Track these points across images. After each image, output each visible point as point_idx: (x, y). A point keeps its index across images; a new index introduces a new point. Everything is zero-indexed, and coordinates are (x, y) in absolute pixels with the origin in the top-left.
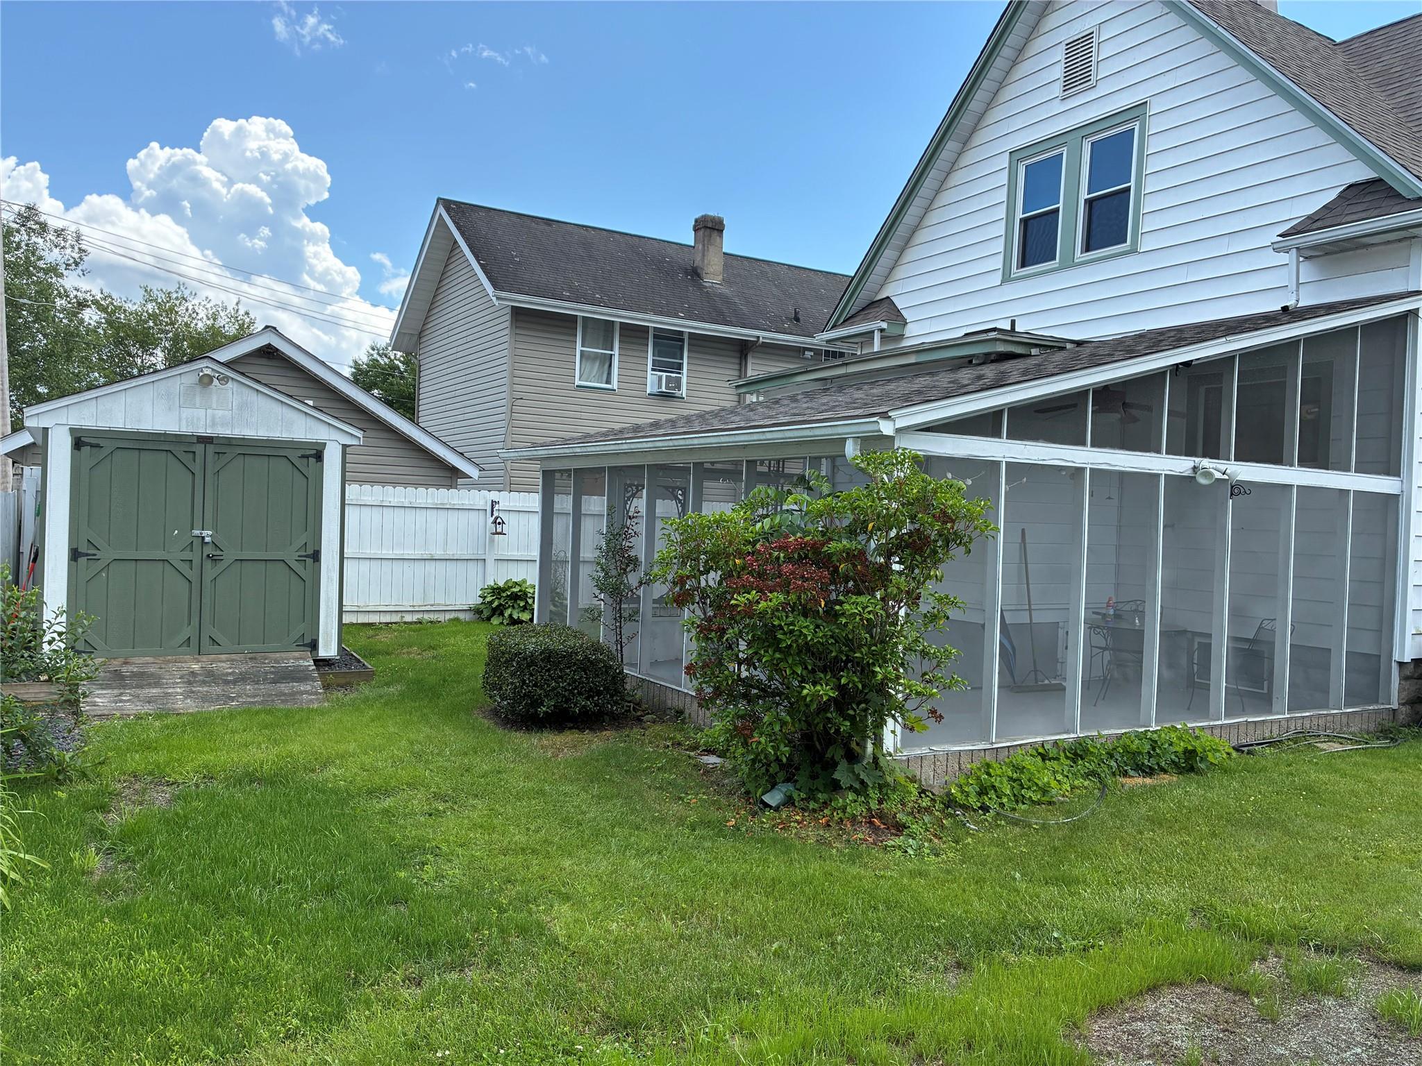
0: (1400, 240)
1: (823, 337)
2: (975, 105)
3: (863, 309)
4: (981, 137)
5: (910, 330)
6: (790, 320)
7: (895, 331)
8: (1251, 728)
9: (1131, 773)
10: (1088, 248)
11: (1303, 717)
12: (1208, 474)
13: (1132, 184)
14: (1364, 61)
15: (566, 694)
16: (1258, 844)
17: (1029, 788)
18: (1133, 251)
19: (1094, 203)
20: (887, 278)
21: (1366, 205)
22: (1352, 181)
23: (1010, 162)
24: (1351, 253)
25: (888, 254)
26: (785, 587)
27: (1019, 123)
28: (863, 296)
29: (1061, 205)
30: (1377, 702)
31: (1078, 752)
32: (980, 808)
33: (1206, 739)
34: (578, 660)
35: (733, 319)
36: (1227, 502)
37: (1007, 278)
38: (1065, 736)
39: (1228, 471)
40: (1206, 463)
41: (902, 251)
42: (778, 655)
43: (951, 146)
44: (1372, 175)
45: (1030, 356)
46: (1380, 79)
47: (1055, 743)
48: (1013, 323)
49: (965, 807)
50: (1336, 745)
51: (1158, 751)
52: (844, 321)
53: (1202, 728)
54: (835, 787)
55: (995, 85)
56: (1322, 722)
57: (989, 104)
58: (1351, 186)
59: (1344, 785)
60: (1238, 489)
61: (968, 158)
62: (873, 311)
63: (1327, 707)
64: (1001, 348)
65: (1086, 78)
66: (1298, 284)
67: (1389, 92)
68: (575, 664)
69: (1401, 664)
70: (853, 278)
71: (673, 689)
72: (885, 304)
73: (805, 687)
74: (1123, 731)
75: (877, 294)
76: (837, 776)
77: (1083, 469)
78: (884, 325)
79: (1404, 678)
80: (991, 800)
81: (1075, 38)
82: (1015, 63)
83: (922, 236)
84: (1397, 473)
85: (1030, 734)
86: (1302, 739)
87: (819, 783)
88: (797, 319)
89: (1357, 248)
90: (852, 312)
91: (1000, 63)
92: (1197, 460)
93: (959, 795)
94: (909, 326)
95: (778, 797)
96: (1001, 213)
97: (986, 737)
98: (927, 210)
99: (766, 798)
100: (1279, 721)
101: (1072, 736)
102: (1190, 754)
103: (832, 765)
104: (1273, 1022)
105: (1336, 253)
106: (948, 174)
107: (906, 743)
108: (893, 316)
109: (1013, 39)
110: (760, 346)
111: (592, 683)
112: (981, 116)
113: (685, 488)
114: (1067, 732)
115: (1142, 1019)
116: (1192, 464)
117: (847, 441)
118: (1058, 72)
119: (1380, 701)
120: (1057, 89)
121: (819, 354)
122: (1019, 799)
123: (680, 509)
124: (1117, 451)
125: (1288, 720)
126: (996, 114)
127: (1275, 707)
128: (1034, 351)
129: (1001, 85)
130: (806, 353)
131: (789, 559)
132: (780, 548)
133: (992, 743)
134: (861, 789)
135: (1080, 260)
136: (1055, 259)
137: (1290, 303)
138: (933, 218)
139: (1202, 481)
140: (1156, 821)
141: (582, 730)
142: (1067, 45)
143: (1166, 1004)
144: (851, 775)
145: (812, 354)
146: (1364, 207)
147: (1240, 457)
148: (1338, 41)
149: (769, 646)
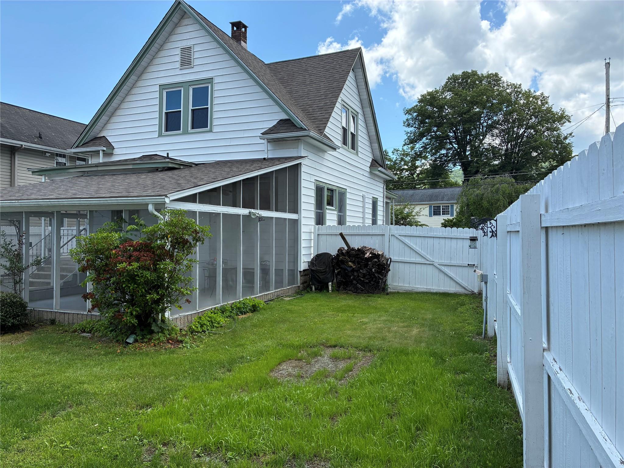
0: (295, 140)
1: (71, 151)
2: (143, 63)
3: (92, 140)
4: (146, 76)
5: (116, 151)
6: (37, 137)
7: (109, 151)
8: (266, 296)
9: (239, 314)
10: (193, 128)
11: (278, 291)
12: (254, 214)
13: (209, 106)
14: (275, 73)
15: (4, 318)
16: (285, 326)
17: (215, 323)
18: (211, 131)
19: (194, 111)
20: (103, 128)
21: (286, 128)
22: (281, 118)
23: (159, 89)
24: (281, 142)
25: (104, 118)
26: (138, 260)
27: (162, 74)
28: (92, 134)
29: (182, 109)
30: (294, 285)
31: (223, 310)
32: (202, 331)
33: (257, 301)
34: (7, 302)
35: (8, 135)
36: (258, 223)
37: (160, 135)
38: (217, 305)
39: (259, 213)
40: (253, 211)
41: (110, 117)
42: (136, 286)
43: (133, 78)
44: (287, 117)
45: (180, 168)
46: (281, 81)
47: (215, 308)
48: (168, 154)
49: (198, 332)
50: (288, 298)
51: (245, 306)
52: (82, 145)
53: (256, 297)
54: (152, 332)
55: (151, 57)
56: (282, 292)
57: (149, 64)
58: (281, 120)
59: (296, 308)
60: (261, 219)
61: (140, 83)
62: (98, 142)
63: (283, 287)
64: (170, 165)
65: (190, 64)
66: (268, 150)
67: (285, 86)
68: (6, 304)
69: (300, 272)
70: (87, 126)
71: (47, 311)
72: (103, 139)
73: (147, 296)
74: (233, 302)
75: (98, 134)
76: (153, 328)
77: (220, 213)
78: (105, 149)
79: (301, 276)
80: (205, 328)
81: (185, 47)
82: (159, 50)
83: (119, 112)
84: (297, 213)
85: (208, 306)
86: (279, 297)
87: (145, 332)
88: (41, 138)
89: (283, 141)
90: (86, 141)
91: (153, 49)
92: (250, 210)
93: (195, 328)
94: (115, 150)
95: (132, 340)
96: (157, 108)
97: (195, 309)
98: (122, 102)
99: (128, 341)
100: (272, 293)
101: (220, 305)
102: (254, 306)
103: (150, 325)
104: (310, 364)
105: (277, 141)
106: (132, 88)
107: (171, 315)
108: (107, 145)
109: (159, 41)
110: (22, 149)
111: (15, 311)
112: (146, 68)
113: (20, 221)
114: (218, 304)
115: (281, 370)
116: (249, 211)
117: (149, 205)
118: (178, 58)
119: (295, 284)
120: (178, 65)
121: (53, 155)
122: (213, 327)
123: (17, 231)
124: (229, 207)
125: (274, 292)
126: (152, 69)
127: (271, 289)
128: (182, 167)
129: (154, 58)
130: (47, 154)
131: (135, 250)
132: (131, 246)
133: (197, 311)
134: (162, 330)
135: (190, 132)
136: (180, 130)
137: (266, 157)
138: (124, 105)
139: (253, 217)
140: (255, 326)
141: (14, 333)
142: (181, 49)
143: (284, 366)
144: (157, 327)
145: (50, 154)
146: (285, 128)
147: (261, 209)
148: (266, 63)
149: (131, 283)
